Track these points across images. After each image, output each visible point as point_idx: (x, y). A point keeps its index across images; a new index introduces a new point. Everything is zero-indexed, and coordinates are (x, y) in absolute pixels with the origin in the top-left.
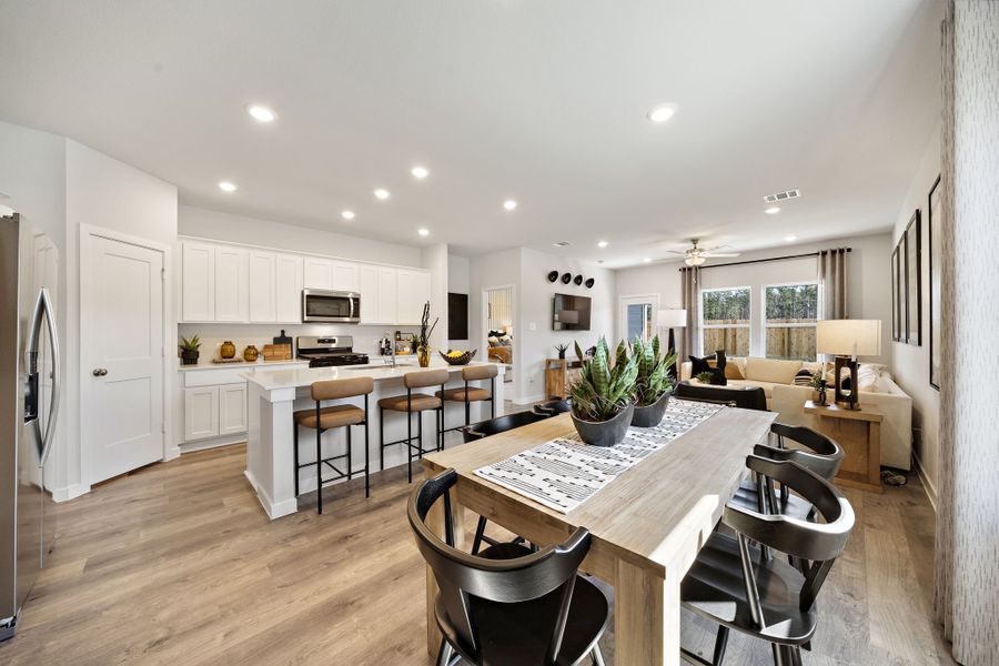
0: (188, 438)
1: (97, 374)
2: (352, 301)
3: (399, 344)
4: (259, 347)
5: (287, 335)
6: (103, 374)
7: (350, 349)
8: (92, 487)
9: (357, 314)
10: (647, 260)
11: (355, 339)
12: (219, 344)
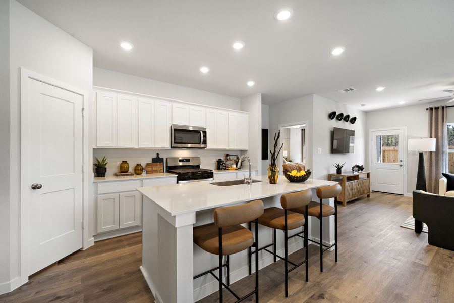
0: (99, 231)
1: (35, 187)
2: (202, 132)
3: (228, 162)
4: (144, 165)
5: (160, 156)
6: (39, 188)
7: (198, 166)
8: (30, 277)
9: (205, 142)
10: (402, 102)
11: (202, 159)
12: (119, 163)
